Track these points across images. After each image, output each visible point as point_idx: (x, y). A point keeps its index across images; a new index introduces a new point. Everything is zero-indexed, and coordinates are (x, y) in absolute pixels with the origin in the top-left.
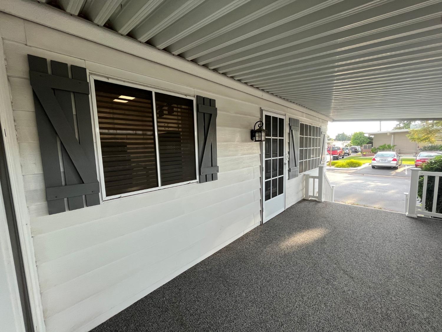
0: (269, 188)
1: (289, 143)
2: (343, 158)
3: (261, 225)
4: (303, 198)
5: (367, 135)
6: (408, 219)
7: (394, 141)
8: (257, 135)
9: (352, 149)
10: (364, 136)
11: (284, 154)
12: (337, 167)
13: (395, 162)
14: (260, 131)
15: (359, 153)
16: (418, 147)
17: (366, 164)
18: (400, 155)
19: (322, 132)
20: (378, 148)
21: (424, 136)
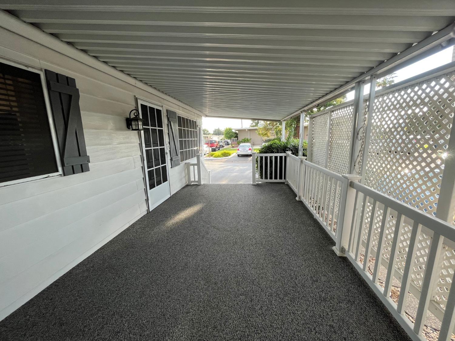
0: (153, 177)
1: (169, 134)
2: (219, 149)
3: (148, 213)
4: (186, 184)
5: (234, 131)
6: (252, 186)
7: (250, 136)
8: (133, 123)
9: (225, 142)
10: (232, 131)
11: (165, 144)
12: (215, 157)
13: (250, 151)
14: (136, 119)
15: (230, 145)
16: (263, 140)
17: (234, 153)
18: (253, 146)
19: (197, 125)
20: (241, 141)
21: (265, 132)
